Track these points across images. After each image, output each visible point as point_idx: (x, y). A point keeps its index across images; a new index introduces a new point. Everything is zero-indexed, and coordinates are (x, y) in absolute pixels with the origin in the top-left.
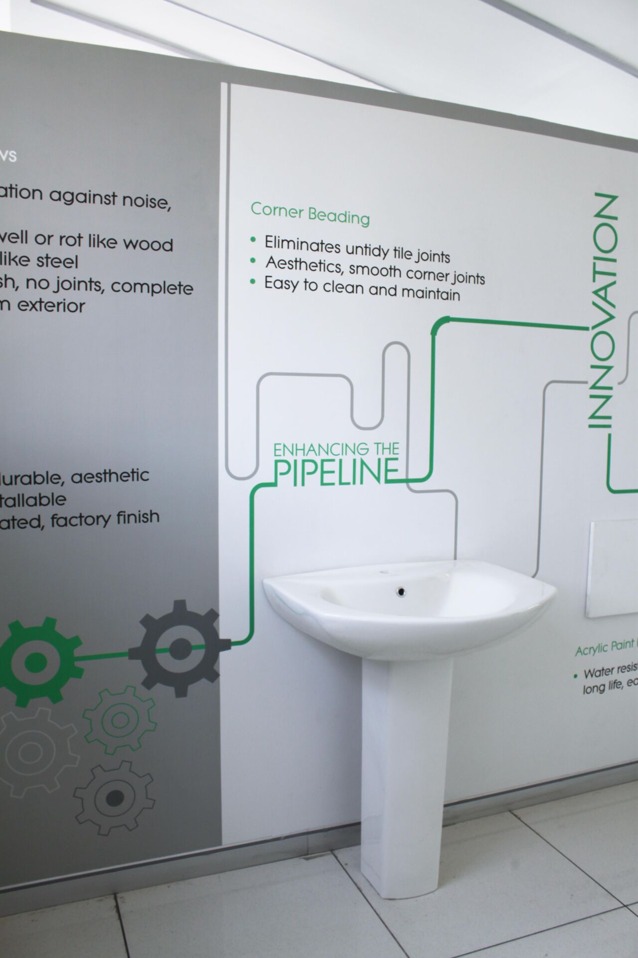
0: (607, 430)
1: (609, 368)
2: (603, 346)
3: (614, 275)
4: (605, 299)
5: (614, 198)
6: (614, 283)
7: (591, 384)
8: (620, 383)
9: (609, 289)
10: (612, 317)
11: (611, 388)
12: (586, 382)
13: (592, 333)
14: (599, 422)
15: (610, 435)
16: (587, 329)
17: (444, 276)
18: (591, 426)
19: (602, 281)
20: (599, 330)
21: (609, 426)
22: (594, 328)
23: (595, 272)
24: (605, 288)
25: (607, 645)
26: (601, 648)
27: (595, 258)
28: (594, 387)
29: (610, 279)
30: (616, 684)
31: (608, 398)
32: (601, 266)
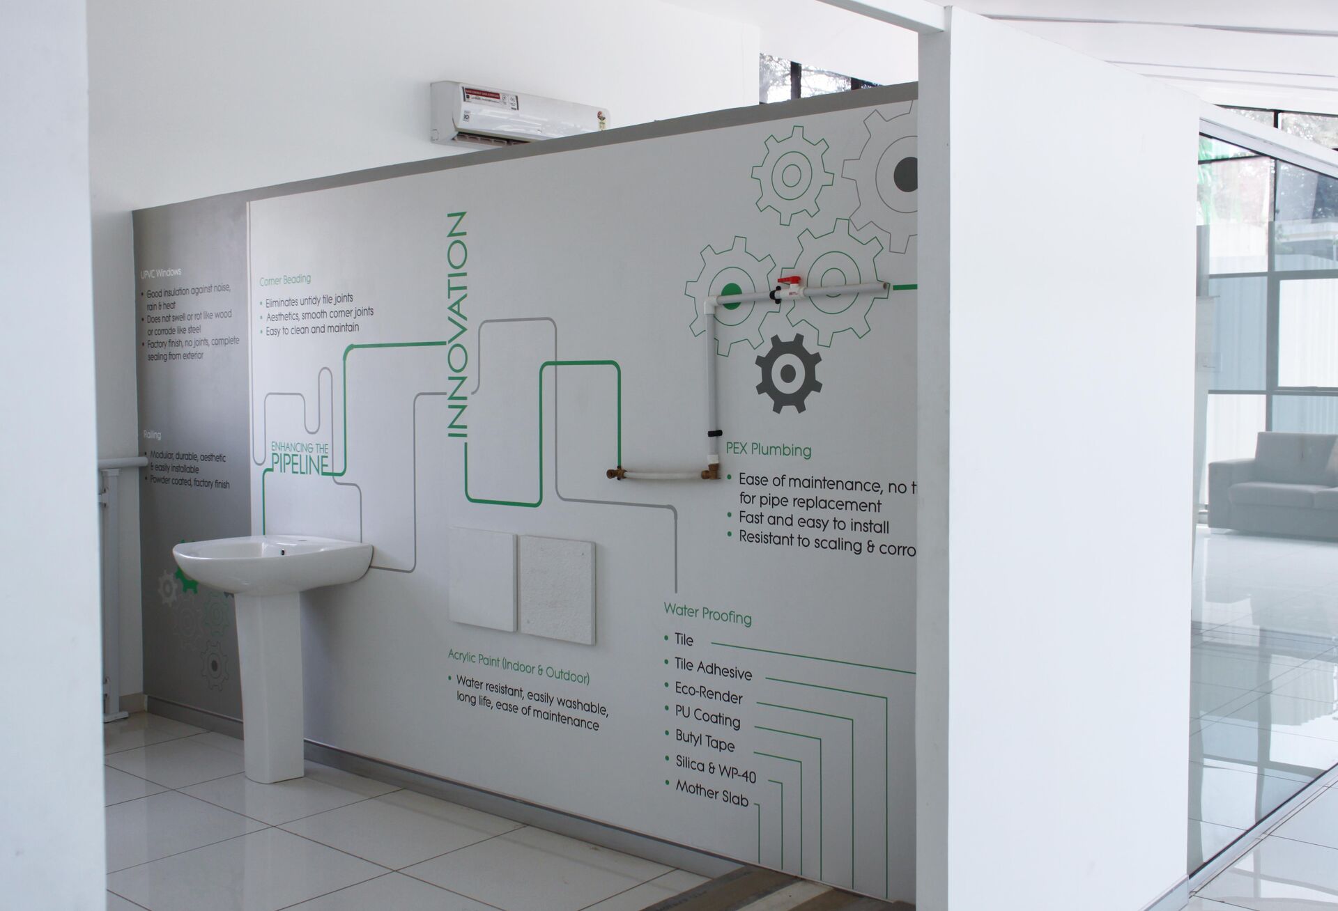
0: (463, 440)
1: (463, 379)
2: (458, 358)
3: (465, 288)
4: (458, 313)
5: (462, 214)
6: (465, 296)
7: (449, 395)
8: (473, 393)
9: (461, 303)
10: (464, 329)
11: (465, 398)
12: (445, 394)
13: (449, 346)
14: (457, 430)
15: (466, 444)
16: (444, 343)
17: (348, 313)
18: (450, 435)
19: (456, 295)
20: (454, 343)
21: (465, 435)
22: (450, 341)
23: (450, 289)
24: (458, 303)
25: (474, 656)
26: (468, 657)
27: (450, 275)
28: (451, 398)
29: (462, 293)
30: (485, 701)
31: (463, 407)
32: (455, 282)
